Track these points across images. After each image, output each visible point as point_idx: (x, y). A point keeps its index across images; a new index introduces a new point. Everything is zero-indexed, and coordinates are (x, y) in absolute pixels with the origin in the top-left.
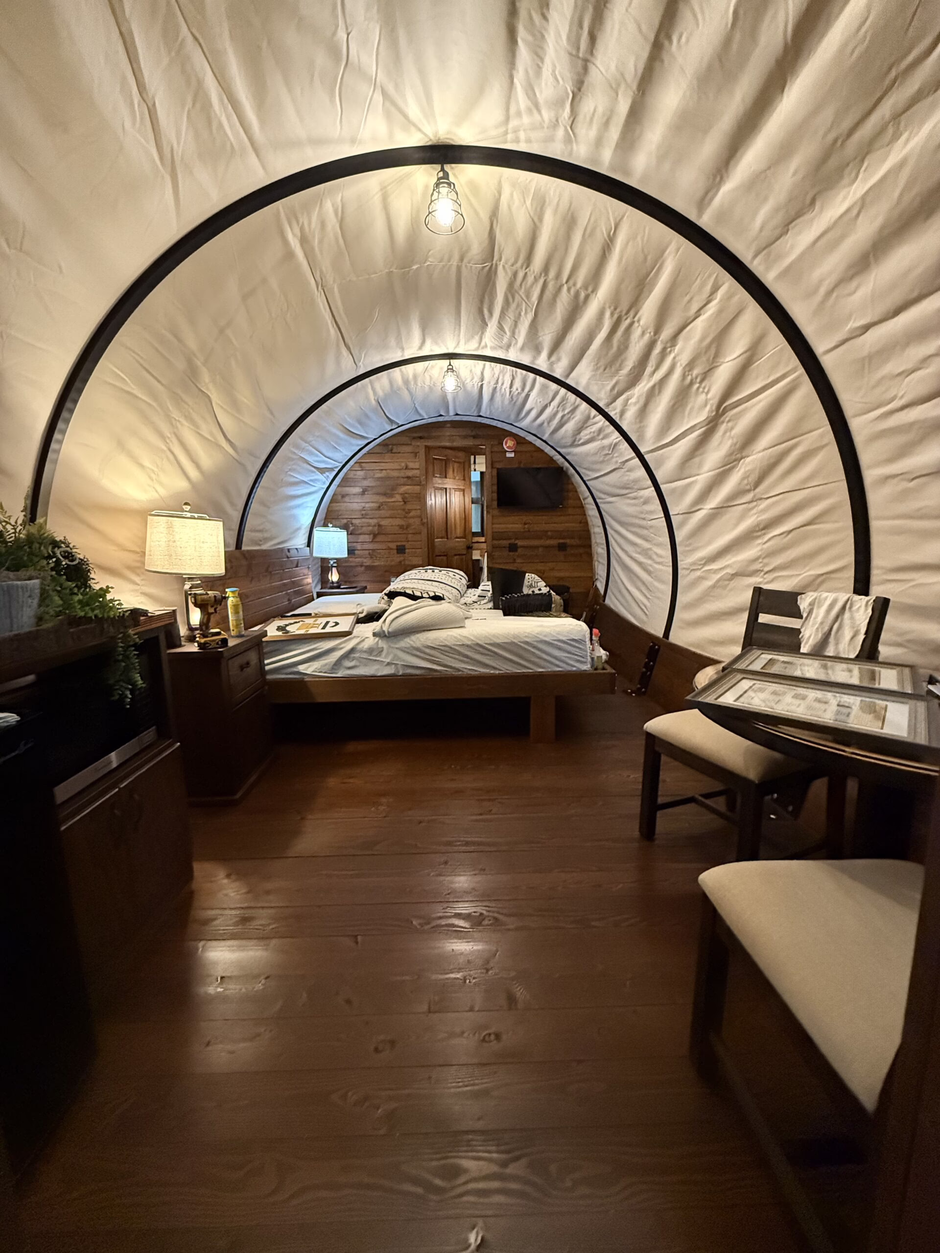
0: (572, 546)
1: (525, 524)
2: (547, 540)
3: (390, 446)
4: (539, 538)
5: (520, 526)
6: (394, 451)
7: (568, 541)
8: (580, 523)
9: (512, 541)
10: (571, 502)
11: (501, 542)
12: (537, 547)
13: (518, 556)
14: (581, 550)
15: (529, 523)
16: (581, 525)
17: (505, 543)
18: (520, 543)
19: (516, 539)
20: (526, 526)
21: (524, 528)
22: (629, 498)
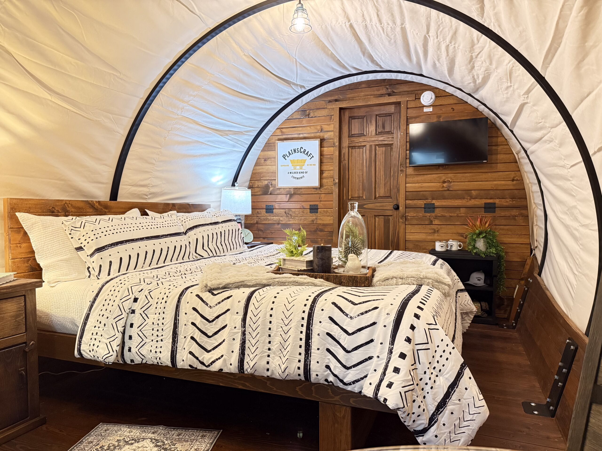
0: (502, 207)
1: (444, 182)
2: (470, 199)
3: (308, 111)
4: (462, 198)
5: (439, 184)
6: (312, 115)
7: (497, 201)
8: (513, 180)
9: (429, 201)
10: (501, 157)
11: (415, 202)
12: (458, 208)
13: (436, 217)
14: (515, 212)
15: (449, 182)
16: (515, 182)
17: (421, 203)
18: (437, 203)
19: (433, 199)
20: (445, 185)
21: (443, 187)
22: (545, 142)
